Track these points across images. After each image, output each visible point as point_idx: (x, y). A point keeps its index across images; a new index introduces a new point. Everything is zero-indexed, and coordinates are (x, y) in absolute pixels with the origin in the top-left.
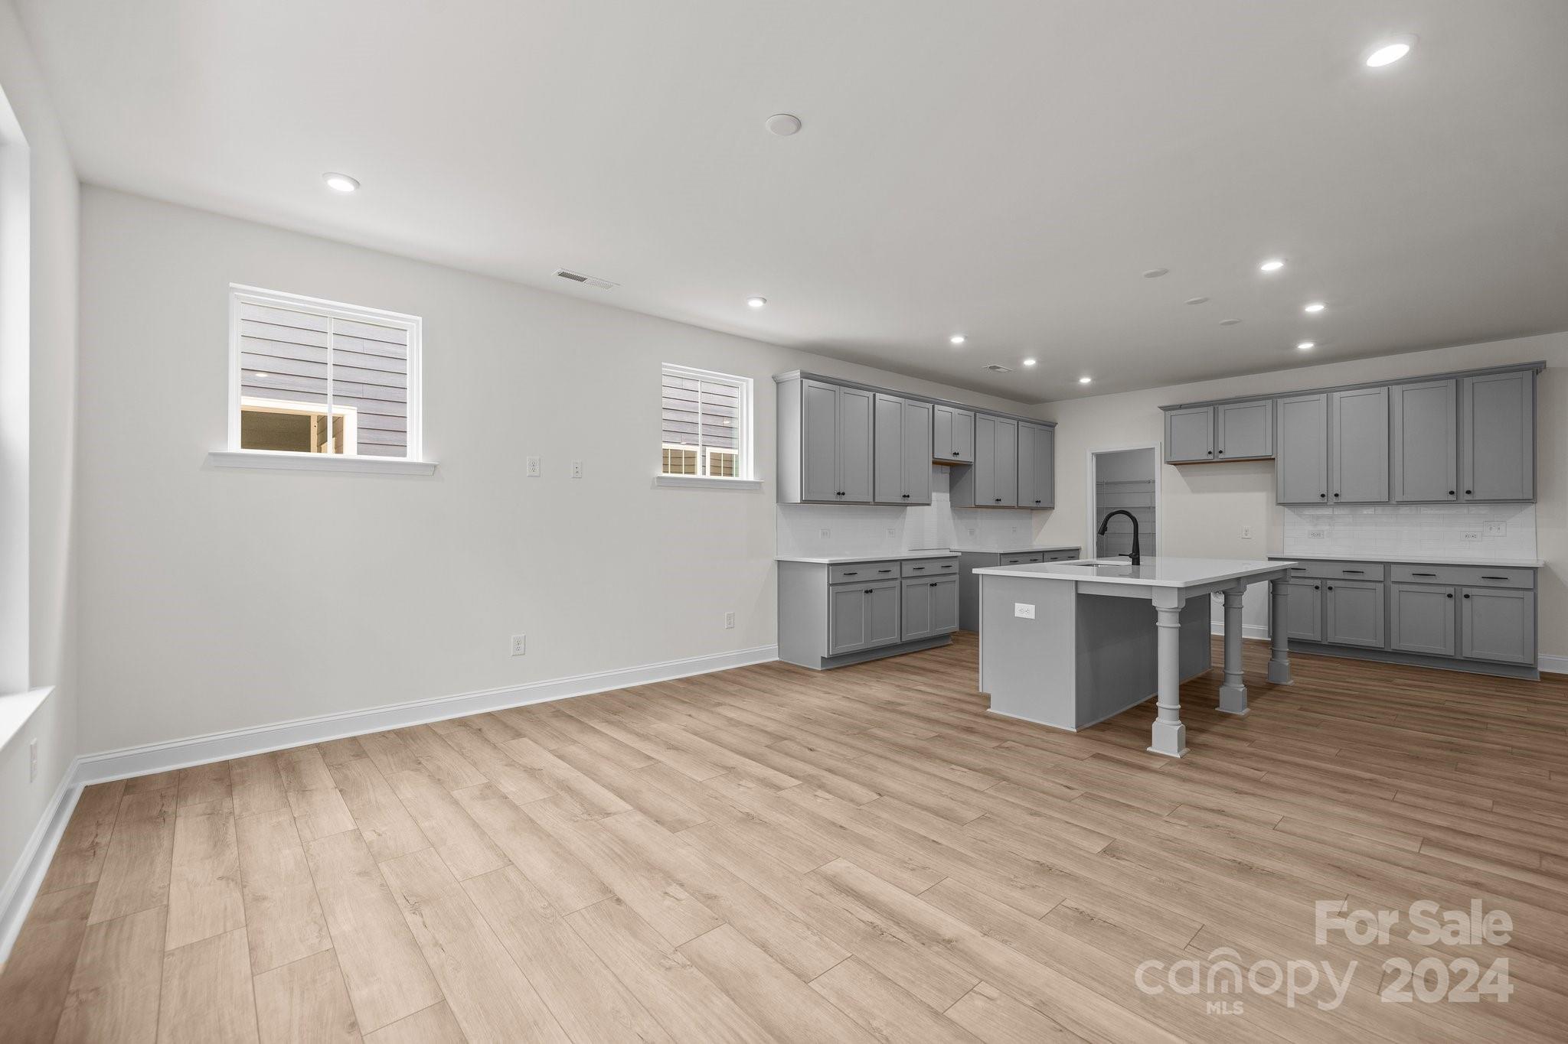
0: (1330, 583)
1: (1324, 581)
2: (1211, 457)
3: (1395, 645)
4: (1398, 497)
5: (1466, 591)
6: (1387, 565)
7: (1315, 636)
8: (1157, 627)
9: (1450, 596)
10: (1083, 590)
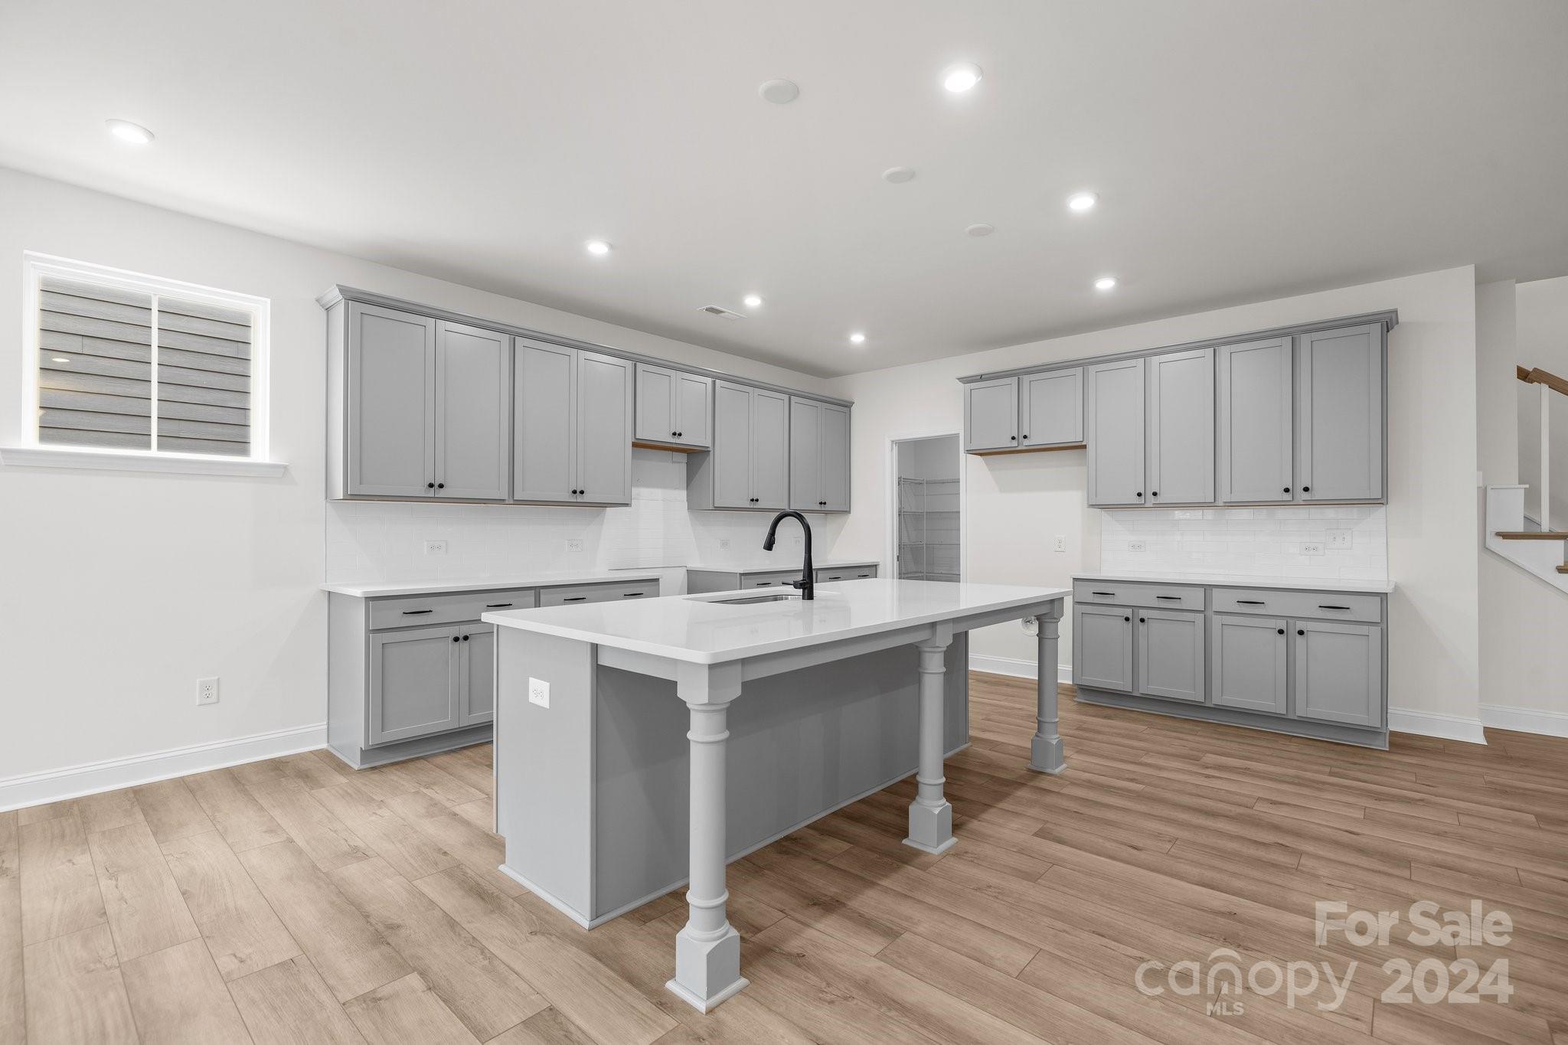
0: (1143, 614)
1: (1136, 610)
2: (1015, 443)
3: (1217, 700)
4: (1224, 496)
5: (1300, 626)
6: (1207, 588)
7: (1123, 684)
8: (688, 741)
9: (1281, 632)
10: (606, 660)
